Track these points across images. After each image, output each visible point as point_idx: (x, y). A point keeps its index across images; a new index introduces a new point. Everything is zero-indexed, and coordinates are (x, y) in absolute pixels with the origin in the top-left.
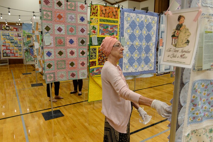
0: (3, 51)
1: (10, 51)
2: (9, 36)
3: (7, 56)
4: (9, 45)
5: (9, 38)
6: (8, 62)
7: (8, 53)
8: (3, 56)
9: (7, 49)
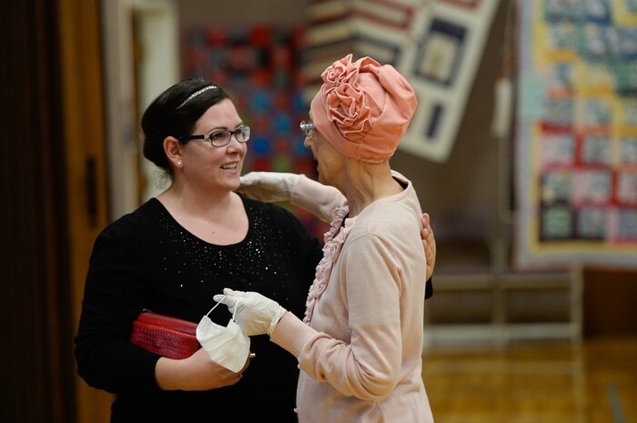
0: (542, 181)
1: (603, 178)
2: (605, 20)
3: (574, 236)
4: (604, 126)
5: (606, 42)
6: (577, 312)
7: (588, 203)
8: (543, 238)
9: (579, 163)
